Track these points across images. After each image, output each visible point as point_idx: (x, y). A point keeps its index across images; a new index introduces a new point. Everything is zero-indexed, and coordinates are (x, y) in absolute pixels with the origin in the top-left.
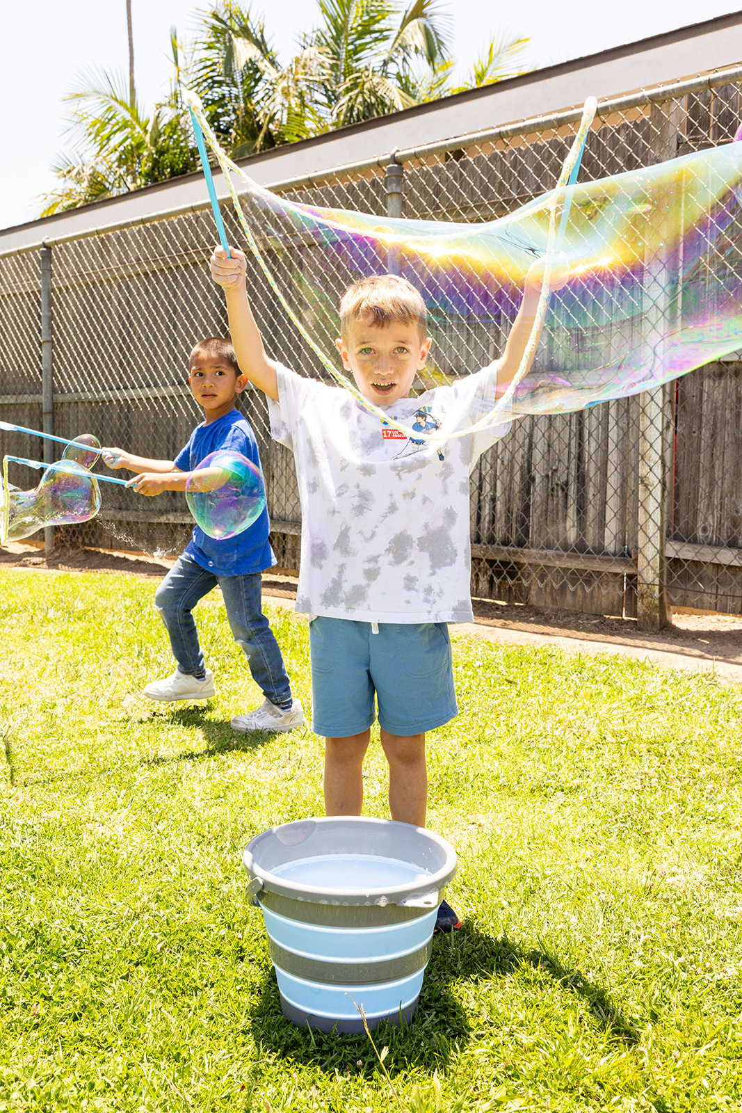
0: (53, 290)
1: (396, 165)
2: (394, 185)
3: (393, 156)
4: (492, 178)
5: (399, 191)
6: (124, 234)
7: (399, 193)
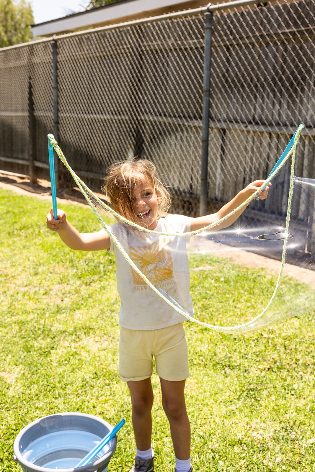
0: (58, 62)
1: (209, 13)
2: (208, 24)
3: (208, 8)
4: (255, 24)
5: (210, 26)
6: (88, 37)
7: (211, 28)
